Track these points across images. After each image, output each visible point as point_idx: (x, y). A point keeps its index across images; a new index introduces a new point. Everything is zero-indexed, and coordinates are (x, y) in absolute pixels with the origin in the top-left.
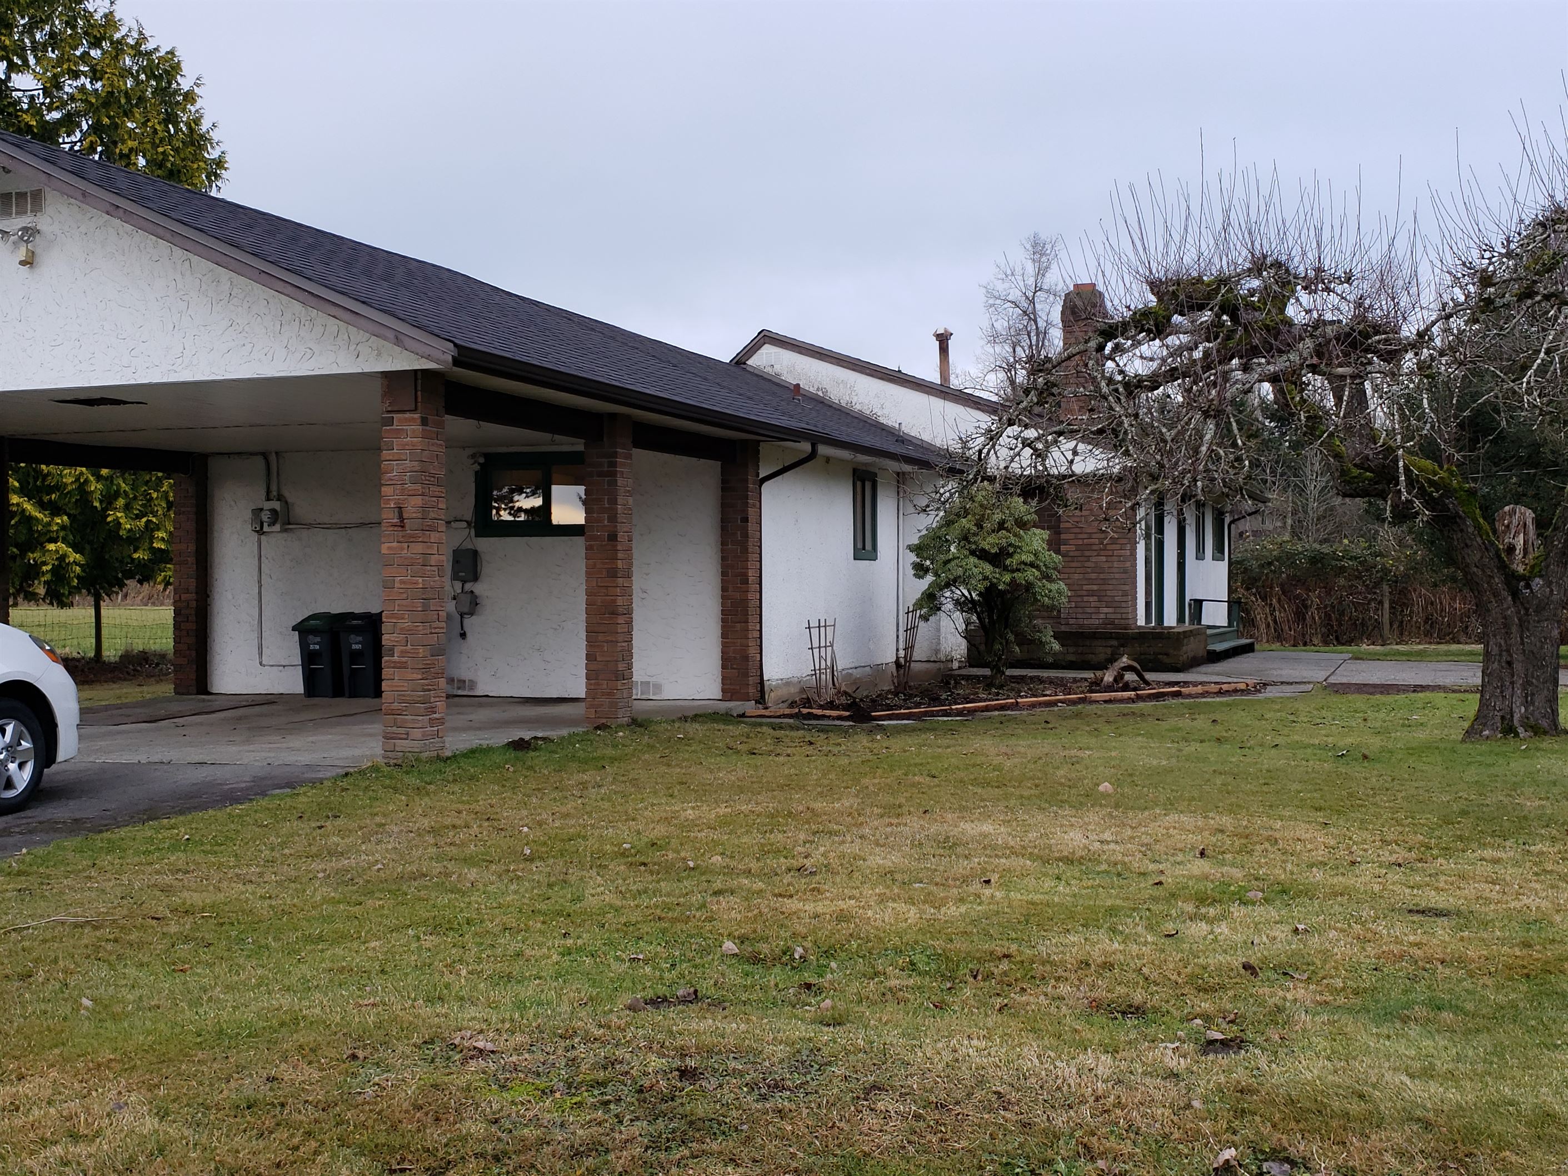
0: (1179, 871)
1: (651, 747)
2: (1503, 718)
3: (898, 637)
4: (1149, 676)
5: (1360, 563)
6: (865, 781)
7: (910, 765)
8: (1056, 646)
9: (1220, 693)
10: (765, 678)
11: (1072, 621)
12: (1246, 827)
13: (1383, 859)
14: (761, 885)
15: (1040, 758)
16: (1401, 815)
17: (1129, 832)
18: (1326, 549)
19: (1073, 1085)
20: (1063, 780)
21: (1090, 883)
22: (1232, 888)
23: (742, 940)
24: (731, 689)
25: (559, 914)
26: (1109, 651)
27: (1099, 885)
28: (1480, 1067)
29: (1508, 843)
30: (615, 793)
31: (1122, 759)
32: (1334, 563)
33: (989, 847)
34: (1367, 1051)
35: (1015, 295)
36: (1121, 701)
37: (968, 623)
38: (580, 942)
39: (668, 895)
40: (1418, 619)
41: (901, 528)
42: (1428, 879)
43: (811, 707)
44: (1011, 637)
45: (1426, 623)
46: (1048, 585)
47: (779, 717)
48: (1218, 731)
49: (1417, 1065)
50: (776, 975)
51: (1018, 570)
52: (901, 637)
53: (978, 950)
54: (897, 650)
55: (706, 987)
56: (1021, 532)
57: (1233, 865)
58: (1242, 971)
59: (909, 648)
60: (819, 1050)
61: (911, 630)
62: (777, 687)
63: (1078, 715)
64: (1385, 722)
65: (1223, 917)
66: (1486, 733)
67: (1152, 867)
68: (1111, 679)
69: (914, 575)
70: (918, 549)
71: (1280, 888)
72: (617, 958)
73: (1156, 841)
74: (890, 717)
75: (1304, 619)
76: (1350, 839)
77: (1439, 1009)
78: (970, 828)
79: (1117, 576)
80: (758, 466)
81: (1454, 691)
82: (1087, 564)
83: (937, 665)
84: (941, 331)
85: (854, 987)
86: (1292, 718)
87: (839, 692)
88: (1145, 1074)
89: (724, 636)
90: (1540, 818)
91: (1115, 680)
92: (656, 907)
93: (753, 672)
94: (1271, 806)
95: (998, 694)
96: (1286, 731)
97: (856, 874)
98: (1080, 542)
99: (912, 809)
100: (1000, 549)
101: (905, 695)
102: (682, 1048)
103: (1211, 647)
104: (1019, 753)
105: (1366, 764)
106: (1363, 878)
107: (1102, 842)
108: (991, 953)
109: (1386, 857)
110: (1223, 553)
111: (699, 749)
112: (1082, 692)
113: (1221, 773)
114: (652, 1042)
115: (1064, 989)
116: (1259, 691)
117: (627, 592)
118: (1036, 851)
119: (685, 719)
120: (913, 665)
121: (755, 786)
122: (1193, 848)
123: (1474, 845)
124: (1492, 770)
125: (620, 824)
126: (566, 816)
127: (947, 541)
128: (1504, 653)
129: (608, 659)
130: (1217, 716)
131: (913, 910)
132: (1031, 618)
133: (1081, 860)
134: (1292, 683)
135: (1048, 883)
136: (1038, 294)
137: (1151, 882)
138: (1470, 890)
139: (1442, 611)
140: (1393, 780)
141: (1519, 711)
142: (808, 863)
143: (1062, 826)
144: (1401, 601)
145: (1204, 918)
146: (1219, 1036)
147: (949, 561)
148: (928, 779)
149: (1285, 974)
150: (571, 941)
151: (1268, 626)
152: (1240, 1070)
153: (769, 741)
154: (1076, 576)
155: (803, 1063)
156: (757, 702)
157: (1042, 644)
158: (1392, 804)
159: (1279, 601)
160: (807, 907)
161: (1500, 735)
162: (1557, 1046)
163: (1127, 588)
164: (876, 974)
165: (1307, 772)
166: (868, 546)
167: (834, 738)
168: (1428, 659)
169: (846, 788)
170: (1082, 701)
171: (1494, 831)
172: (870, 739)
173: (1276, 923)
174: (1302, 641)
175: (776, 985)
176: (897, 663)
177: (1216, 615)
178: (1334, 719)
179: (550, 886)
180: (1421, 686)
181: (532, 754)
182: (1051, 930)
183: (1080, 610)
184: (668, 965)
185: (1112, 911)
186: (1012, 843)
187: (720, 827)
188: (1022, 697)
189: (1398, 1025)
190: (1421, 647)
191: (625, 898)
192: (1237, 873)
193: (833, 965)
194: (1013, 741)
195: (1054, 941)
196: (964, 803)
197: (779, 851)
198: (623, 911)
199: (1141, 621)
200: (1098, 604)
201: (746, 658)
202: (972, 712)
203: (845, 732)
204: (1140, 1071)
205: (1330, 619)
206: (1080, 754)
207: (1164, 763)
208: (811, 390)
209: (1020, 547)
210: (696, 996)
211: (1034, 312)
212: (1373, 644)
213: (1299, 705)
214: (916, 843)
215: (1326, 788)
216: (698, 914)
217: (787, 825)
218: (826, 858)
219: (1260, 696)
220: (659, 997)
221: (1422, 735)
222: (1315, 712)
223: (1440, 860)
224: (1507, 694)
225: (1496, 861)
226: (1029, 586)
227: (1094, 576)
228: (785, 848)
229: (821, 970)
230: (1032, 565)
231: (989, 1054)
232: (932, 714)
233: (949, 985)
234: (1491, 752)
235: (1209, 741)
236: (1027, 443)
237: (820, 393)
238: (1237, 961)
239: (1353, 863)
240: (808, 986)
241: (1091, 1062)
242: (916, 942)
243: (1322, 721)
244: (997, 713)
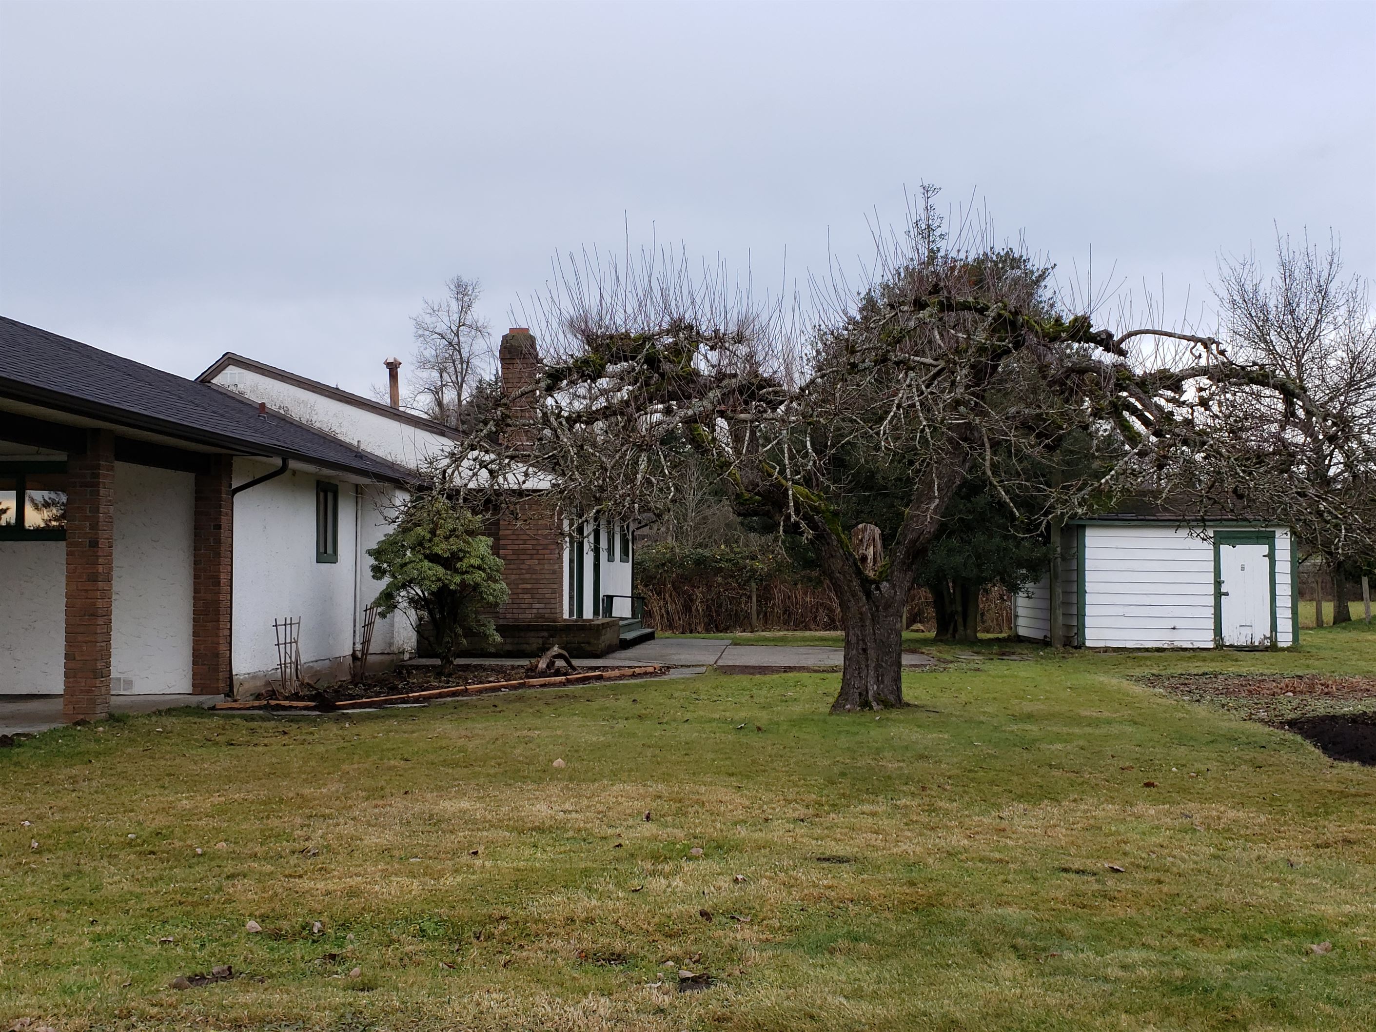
0: (632, 834)
1: (132, 741)
2: (860, 694)
3: (354, 632)
4: (576, 662)
5: (733, 564)
6: (345, 767)
7: (383, 750)
8: (498, 638)
9: (634, 676)
10: (234, 673)
11: (508, 616)
12: (678, 793)
13: (788, 815)
14: (269, 868)
15: (497, 739)
16: (795, 778)
17: (585, 802)
18: (707, 553)
19: (582, 1026)
20: (521, 759)
21: (563, 849)
22: (678, 846)
23: (263, 918)
24: (200, 684)
25: (82, 902)
26: (540, 641)
27: (570, 851)
28: (897, 987)
29: (880, 799)
30: (107, 785)
31: (567, 737)
32: (713, 564)
33: (471, 823)
34: (808, 979)
35: (441, 328)
36: (554, 685)
37: (420, 619)
38: (109, 928)
39: (184, 880)
40: (778, 610)
41: (359, 534)
42: (826, 831)
43: (277, 699)
44: (460, 631)
45: (784, 613)
46: (493, 585)
47: (248, 709)
48: (638, 709)
49: (848, 988)
50: (299, 949)
51: (467, 572)
52: (357, 632)
53: (478, 915)
54: (354, 644)
55: (238, 963)
56: (470, 539)
57: (674, 826)
58: (700, 918)
59: (366, 642)
60: (361, 1013)
61: (369, 625)
62: (245, 680)
63: (520, 699)
64: (767, 698)
65: (674, 873)
66: (848, 706)
67: (610, 831)
68: (544, 666)
69: (373, 577)
70: (377, 554)
71: (715, 844)
72: (148, 942)
73: (609, 808)
74: (353, 706)
75: (691, 611)
76: (760, 799)
77: (856, 940)
78: (449, 806)
79: (547, 576)
80: (231, 478)
81: (816, 671)
82: (522, 566)
83: (390, 657)
84: (391, 360)
85: (375, 955)
86: (695, 696)
87: (302, 684)
88: (637, 1011)
89: (195, 634)
90: (900, 777)
91: (548, 666)
92: (175, 892)
93: (223, 667)
94: (694, 774)
95: (448, 682)
96: (692, 708)
97: (356, 854)
98: (516, 547)
99: (393, 791)
100: (451, 554)
101: (364, 686)
102: (236, 1020)
103: (623, 636)
104: (478, 735)
105: (760, 735)
106: (777, 833)
107: (565, 812)
108: (490, 917)
109: (791, 814)
110: (628, 556)
111: (179, 742)
112: (521, 679)
113: (649, 747)
114: (207, 1017)
115: (557, 943)
116: (664, 673)
117: (107, 595)
118: (511, 822)
119: (159, 713)
120: (369, 657)
121: (243, 775)
122: (639, 813)
123: (855, 802)
124: (858, 738)
125: (120, 816)
126: (63, 810)
127: (403, 546)
128: (861, 642)
129: (88, 658)
130: (636, 697)
131: (416, 883)
132: (477, 613)
133: (550, 829)
134: (689, 666)
135: (528, 852)
136: (462, 328)
137: (612, 845)
138: (861, 839)
139: (797, 604)
140: (785, 748)
141: (873, 688)
142: (310, 845)
143: (529, 799)
144: (765, 596)
145: (661, 873)
146: (690, 975)
147: (405, 564)
148: (402, 762)
149: (733, 918)
150: (100, 928)
151: (662, 616)
152: (714, 1002)
153: (244, 732)
154: (513, 577)
155: (349, 1025)
156: (227, 695)
157: (486, 636)
158: (787, 769)
159: (671, 596)
160: (318, 886)
161: (858, 708)
162: (948, 965)
163: (555, 586)
164: (392, 942)
165: (716, 743)
166: (330, 550)
167: (306, 728)
168: (790, 644)
169: (329, 774)
170: (522, 686)
171: (868, 789)
172: (339, 727)
173: (719, 874)
174: (689, 629)
175: (302, 958)
176: (354, 656)
177: (623, 609)
178: (727, 696)
179: (67, 876)
180: (790, 667)
181: (17, 750)
182: (538, 893)
183: (516, 606)
184: (198, 946)
185: (586, 873)
186: (489, 817)
187: (218, 815)
188: (470, 684)
189: (827, 956)
190: (782, 633)
191: (141, 886)
192: (680, 833)
193: (351, 936)
194: (469, 724)
195: (541, 902)
196: (440, 784)
197: (279, 835)
198: (144, 897)
199: (566, 616)
200: (531, 601)
201: (217, 655)
202: (427, 698)
203: (313, 721)
204: (634, 1009)
205: (711, 611)
206: (529, 733)
207: (602, 739)
208: (273, 408)
209: (469, 552)
210: (231, 973)
211: (458, 344)
212: (744, 631)
213: (698, 685)
214: (405, 821)
215: (734, 757)
216: (217, 897)
217: (281, 810)
218: (325, 840)
219: (665, 678)
220: (196, 975)
221: (797, 709)
222: (712, 691)
223: (832, 815)
224: (863, 674)
225: (873, 814)
226: (477, 586)
227: (528, 576)
228: (284, 833)
229: (340, 942)
230: (479, 568)
231: (508, 1005)
232: (391, 702)
233: (457, 947)
234: (854, 722)
235: (633, 718)
236: (483, 465)
237: (282, 411)
238: (695, 909)
239: (766, 820)
240: (333, 957)
241: (593, 1005)
242: (423, 911)
243: (719, 698)
244: (449, 699)
